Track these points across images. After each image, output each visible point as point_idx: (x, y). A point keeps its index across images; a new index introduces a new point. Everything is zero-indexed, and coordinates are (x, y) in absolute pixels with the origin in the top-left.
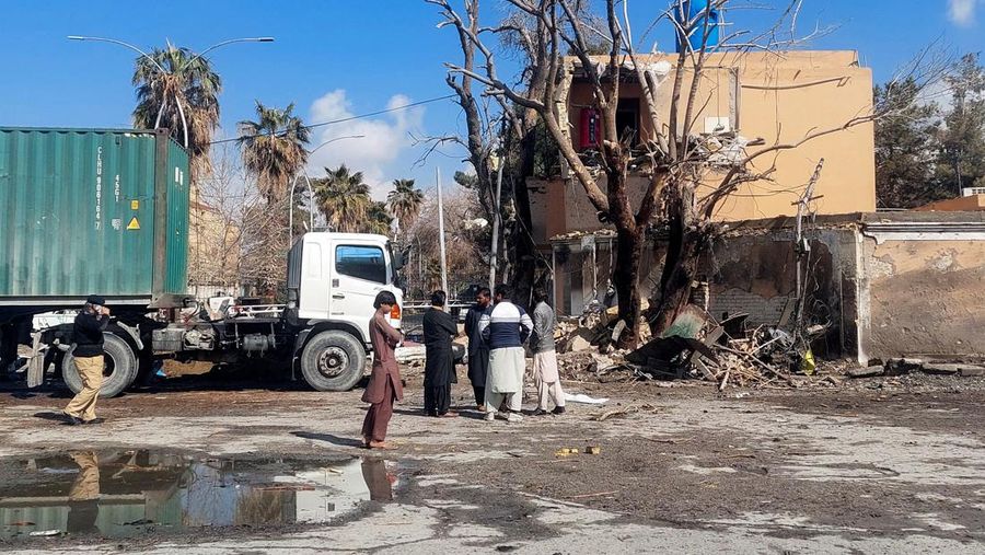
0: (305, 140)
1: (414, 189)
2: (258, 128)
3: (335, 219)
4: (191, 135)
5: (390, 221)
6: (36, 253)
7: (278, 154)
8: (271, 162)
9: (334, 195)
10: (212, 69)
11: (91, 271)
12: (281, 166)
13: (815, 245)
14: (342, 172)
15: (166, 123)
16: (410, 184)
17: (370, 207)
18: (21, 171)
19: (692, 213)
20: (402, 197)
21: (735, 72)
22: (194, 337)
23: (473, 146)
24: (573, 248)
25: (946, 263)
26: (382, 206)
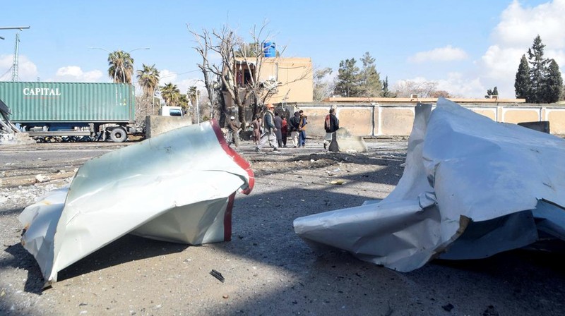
0: (158, 75)
1: (197, 90)
2: (143, 72)
3: (168, 101)
4: (126, 77)
5: (187, 102)
6: (104, 111)
7: (150, 81)
8: (148, 83)
9: (168, 93)
10: (131, 57)
11: (116, 115)
12: (151, 84)
13: (286, 110)
14: (170, 85)
15: (118, 74)
16: (195, 88)
17: (180, 97)
18: (100, 92)
19: (259, 102)
20: (192, 93)
21: (277, 64)
22: (138, 130)
23: (206, 83)
24: (233, 111)
25: (315, 114)
26: (185, 96)
